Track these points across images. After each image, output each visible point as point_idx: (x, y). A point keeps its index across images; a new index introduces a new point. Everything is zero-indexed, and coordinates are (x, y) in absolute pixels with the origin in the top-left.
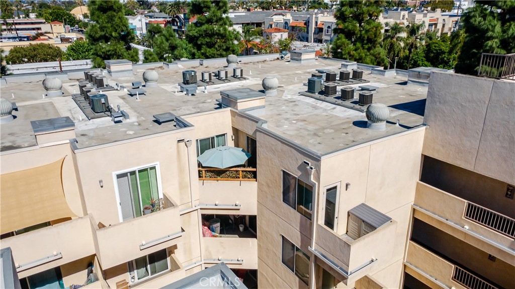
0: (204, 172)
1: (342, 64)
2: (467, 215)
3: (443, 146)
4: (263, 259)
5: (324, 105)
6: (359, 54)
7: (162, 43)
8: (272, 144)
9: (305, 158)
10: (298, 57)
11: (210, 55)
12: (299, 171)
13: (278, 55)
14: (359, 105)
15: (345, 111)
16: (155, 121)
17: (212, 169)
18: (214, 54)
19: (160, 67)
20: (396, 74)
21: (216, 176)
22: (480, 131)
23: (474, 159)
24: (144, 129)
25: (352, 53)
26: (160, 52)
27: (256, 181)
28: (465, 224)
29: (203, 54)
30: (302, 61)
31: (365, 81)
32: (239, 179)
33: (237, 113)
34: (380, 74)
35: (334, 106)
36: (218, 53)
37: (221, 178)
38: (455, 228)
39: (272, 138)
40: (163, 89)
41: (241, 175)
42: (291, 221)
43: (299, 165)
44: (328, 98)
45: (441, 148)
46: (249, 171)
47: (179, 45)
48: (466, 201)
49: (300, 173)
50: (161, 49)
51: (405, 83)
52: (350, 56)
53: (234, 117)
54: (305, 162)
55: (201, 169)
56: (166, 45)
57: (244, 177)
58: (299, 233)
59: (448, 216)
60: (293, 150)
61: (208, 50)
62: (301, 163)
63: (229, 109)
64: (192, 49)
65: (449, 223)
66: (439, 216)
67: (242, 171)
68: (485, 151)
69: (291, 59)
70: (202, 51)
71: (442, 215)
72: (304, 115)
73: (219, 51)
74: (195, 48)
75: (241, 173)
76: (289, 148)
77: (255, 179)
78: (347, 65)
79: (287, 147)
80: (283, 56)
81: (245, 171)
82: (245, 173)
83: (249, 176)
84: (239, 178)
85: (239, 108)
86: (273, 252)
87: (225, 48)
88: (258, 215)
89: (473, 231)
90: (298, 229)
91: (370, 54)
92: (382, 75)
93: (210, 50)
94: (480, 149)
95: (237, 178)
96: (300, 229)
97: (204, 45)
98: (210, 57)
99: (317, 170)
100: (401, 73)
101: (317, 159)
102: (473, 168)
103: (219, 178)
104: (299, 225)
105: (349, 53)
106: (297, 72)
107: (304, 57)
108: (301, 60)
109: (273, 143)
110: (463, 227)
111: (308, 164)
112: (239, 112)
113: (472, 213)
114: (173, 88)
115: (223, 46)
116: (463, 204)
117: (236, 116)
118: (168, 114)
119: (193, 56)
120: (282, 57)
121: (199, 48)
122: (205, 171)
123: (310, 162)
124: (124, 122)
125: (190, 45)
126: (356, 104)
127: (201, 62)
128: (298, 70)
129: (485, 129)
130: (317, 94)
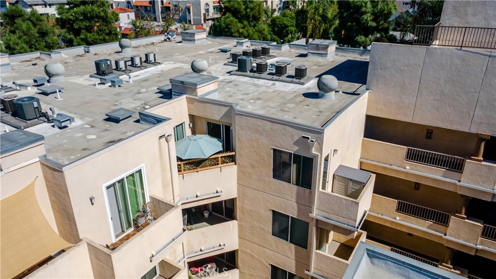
0: (182, 165)
1: (237, 42)
2: (407, 159)
3: (385, 106)
4: (246, 238)
5: (261, 82)
6: (247, 31)
7: (29, 29)
8: (257, 125)
9: (304, 133)
10: (190, 37)
11: (92, 41)
12: (295, 146)
13: (162, 37)
14: (296, 79)
15: (286, 86)
16: (107, 120)
17: (191, 161)
18: (97, 39)
19: (37, 58)
20: (289, 48)
21: (195, 167)
22: (416, 89)
23: (412, 113)
24: (104, 131)
25: (241, 30)
26: (29, 40)
27: (235, 164)
28: (406, 165)
29: (82, 40)
30: (196, 41)
31: (274, 57)
32: (218, 166)
33: (197, 99)
34: (277, 49)
35: (272, 82)
36: (101, 37)
37: (201, 168)
38: (398, 171)
39: (258, 120)
40: (76, 83)
41: (220, 162)
42: (284, 194)
43: (296, 140)
44: (262, 75)
45: (384, 108)
46: (228, 156)
47: (49, 30)
48: (406, 147)
49: (296, 148)
50: (29, 36)
51: (305, 56)
52: (240, 33)
53: (193, 104)
54: (303, 137)
55: (180, 163)
56: (34, 31)
57: (223, 162)
58: (296, 203)
59: (391, 162)
60: (287, 128)
61: (89, 35)
62: (297, 138)
63: (184, 96)
64: (67, 34)
65: (393, 167)
66: (383, 163)
67: (221, 157)
68: (421, 105)
69: (183, 40)
70: (82, 36)
71: (386, 162)
72: (254, 94)
73: (101, 35)
74: (71, 33)
75: (220, 159)
76: (282, 126)
77: (234, 163)
78: (243, 43)
79: (278, 125)
80: (170, 37)
81: (224, 157)
82: (223, 159)
83: (227, 161)
84: (218, 164)
85: (199, 94)
86: (260, 228)
87: (107, 31)
88: (239, 198)
89: (413, 170)
90: (294, 200)
91: (256, 31)
92: (279, 49)
93: (91, 35)
94: (417, 104)
95: (216, 165)
96: (297, 200)
97: (83, 29)
98: (92, 42)
99: (318, 143)
100: (294, 47)
101: (319, 133)
102: (411, 119)
103: (199, 169)
104: (295, 196)
105: (238, 31)
106: (200, 52)
107: (197, 37)
108: (194, 40)
109: (260, 124)
110: (405, 168)
111: (308, 138)
112: (200, 98)
113: (411, 156)
114: (86, 81)
115: (105, 30)
116: (403, 150)
117: (195, 103)
118: (121, 111)
119: (70, 44)
120: (169, 39)
121: (77, 33)
122: (184, 164)
123: (310, 136)
124: (70, 126)
125: (64, 30)
126: (293, 78)
127: (86, 49)
128: (200, 51)
129: (420, 87)
130: (248, 72)
